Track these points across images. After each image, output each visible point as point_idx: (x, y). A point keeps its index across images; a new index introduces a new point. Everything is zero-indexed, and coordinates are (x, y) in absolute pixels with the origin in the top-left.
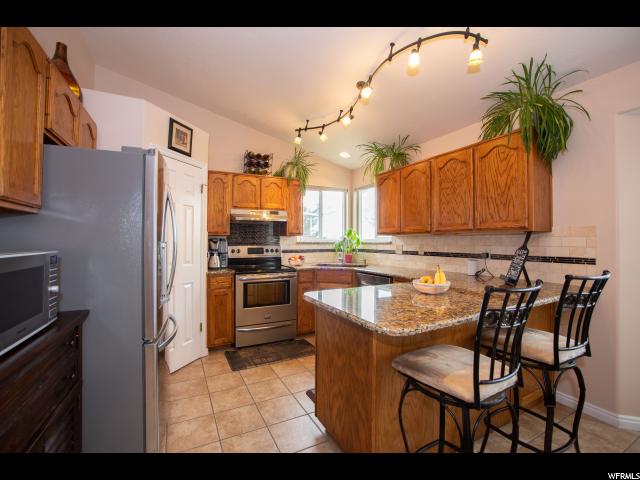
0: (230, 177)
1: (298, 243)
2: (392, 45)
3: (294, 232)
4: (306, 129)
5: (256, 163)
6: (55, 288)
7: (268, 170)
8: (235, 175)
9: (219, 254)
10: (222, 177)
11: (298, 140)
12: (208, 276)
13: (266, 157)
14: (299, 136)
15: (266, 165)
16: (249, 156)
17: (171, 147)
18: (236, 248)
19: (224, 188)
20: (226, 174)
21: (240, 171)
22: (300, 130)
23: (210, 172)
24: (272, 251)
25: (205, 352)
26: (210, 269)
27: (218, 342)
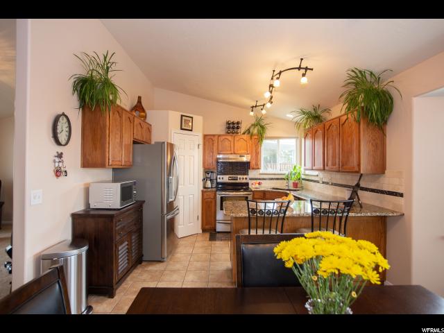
0: (217, 137)
1: (260, 174)
2: (274, 71)
3: (255, 167)
4: (256, 106)
5: (233, 127)
6: (135, 192)
7: (239, 130)
8: (219, 136)
9: (211, 180)
10: (212, 137)
11: (252, 114)
12: (203, 191)
13: (238, 123)
14: (252, 111)
15: (238, 128)
16: (228, 123)
17: (182, 129)
18: (221, 176)
19: (213, 144)
20: (214, 135)
21: (223, 133)
22: (253, 107)
23: (205, 136)
24: (243, 179)
25: (201, 231)
26: (205, 188)
27: (207, 227)
